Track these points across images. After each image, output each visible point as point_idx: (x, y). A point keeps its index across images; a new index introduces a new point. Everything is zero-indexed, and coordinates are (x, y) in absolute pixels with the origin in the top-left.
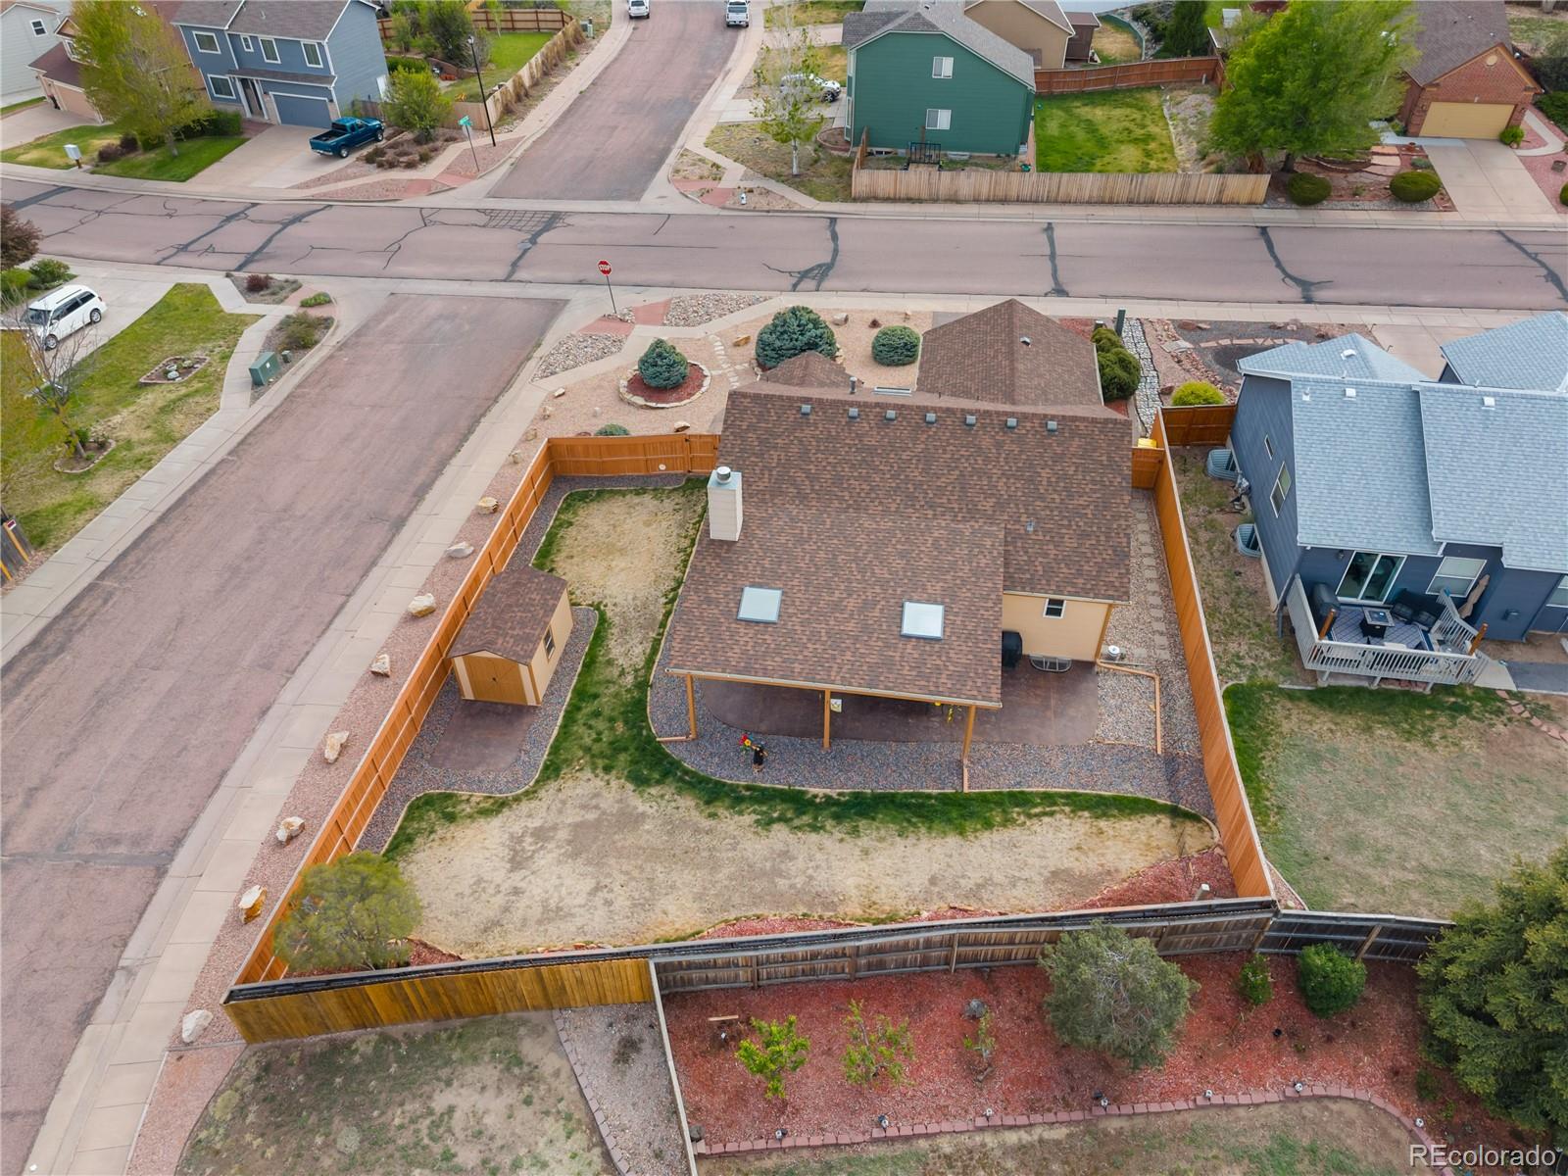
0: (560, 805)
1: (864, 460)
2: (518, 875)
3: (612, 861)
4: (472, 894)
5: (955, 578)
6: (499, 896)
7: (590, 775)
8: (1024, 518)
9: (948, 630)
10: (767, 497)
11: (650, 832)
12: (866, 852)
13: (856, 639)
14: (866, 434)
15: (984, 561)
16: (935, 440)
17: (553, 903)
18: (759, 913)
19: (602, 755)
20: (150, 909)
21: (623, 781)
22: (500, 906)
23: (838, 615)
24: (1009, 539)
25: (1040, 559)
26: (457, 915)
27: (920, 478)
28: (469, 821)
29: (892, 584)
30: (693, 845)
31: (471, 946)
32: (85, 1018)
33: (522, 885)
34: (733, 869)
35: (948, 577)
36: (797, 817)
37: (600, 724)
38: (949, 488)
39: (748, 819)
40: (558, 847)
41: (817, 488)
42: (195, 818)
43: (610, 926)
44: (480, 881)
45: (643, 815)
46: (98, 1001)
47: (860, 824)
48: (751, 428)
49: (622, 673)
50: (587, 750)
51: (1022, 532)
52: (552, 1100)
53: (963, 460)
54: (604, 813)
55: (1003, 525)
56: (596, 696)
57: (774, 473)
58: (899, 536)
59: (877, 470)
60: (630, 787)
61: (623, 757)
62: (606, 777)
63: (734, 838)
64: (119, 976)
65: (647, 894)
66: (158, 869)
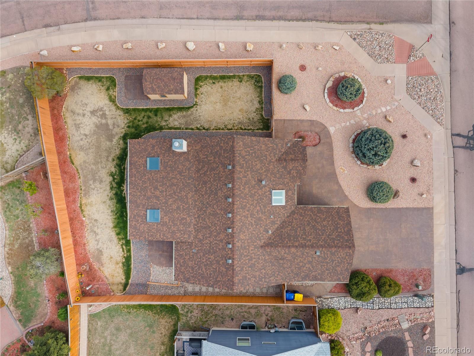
0: (114, 117)
1: (213, 191)
2: (89, 114)
3: (95, 137)
4: (82, 104)
5: (171, 226)
6: (82, 111)
7: (126, 122)
8: (197, 249)
9: (151, 224)
10: (197, 158)
11: (106, 144)
12: (104, 202)
13: (145, 196)
14: (222, 191)
15: (178, 235)
16: (221, 217)
17: (81, 125)
18: (81, 178)
19: (133, 123)
20: (76, 24)
21: (124, 132)
22: (79, 112)
23: (153, 189)
24: (190, 243)
25: (184, 253)
26: (76, 103)
27: (208, 212)
28: (107, 94)
29: (166, 205)
30: (102, 157)
31: (67, 110)
32: (47, 26)
33: (86, 116)
34: (95, 169)
35: (171, 223)
36: (115, 183)
37: (145, 120)
38: (205, 223)
39: (113, 170)
40: (99, 121)
41: (202, 176)
42: (103, 19)
43: (75, 142)
44: (86, 105)
45: (112, 141)
46: (51, 26)
47: (115, 200)
48: (221, 147)
49: (166, 121)
50: (135, 119)
51: (192, 248)
52: (32, 141)
53: (215, 228)
54: (112, 130)
55: (194, 241)
56: (156, 115)
57: (206, 159)
58: (186, 206)
59: (209, 197)
60: (122, 135)
61: (133, 130)
62: (125, 127)
63: (106, 167)
64: (57, 28)
65: (85, 149)
66: (87, 19)
